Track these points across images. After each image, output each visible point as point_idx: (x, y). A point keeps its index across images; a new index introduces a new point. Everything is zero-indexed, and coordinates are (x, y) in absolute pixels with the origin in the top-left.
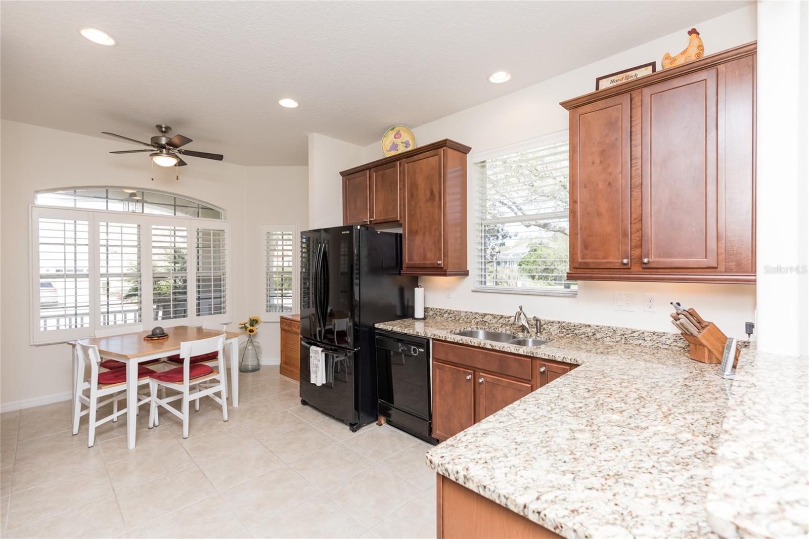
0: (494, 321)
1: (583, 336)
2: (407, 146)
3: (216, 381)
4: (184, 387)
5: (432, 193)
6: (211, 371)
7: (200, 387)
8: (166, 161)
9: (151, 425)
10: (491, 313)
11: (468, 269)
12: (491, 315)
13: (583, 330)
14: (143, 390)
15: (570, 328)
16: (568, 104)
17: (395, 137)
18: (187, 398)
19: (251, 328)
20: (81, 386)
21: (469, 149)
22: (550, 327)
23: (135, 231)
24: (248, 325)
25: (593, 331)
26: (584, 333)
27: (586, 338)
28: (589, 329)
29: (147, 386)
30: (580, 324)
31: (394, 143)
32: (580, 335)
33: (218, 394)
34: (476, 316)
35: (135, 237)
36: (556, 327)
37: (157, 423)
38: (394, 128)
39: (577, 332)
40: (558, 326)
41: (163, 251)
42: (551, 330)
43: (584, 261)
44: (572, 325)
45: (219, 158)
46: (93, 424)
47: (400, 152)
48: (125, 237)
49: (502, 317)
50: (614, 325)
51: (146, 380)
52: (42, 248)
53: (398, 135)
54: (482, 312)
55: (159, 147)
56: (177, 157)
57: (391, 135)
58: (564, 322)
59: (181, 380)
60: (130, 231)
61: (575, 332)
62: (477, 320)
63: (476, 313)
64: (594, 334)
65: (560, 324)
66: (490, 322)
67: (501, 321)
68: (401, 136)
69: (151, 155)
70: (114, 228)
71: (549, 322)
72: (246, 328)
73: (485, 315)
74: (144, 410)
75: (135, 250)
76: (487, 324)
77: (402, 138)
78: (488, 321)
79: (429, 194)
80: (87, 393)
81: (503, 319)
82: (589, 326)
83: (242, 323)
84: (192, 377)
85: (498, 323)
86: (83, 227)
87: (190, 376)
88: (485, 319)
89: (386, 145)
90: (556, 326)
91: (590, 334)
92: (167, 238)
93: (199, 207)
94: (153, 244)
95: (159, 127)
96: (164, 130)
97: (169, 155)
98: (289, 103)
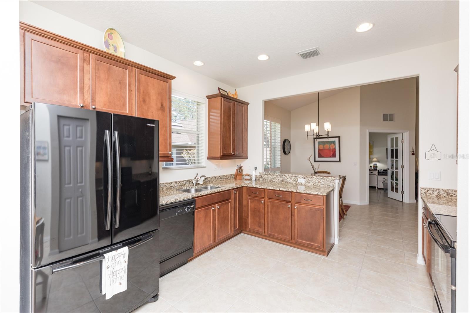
0: (176, 185)
5: (162, 105)
10: (174, 181)
12: (175, 182)
28: (210, 179)
31: (107, 40)
34: (166, 185)
39: (207, 181)
49: (180, 182)
50: (215, 175)
54: (169, 181)
62: (167, 187)
63: (166, 183)
66: (174, 186)
67: (180, 184)
73: (172, 183)
76: (172, 188)
78: (173, 186)
79: (160, 106)
81: (181, 183)
85: (178, 186)
88: (171, 186)
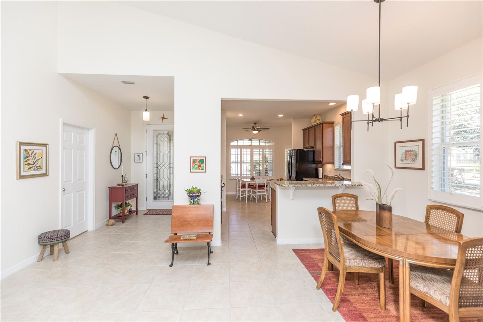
2: (319, 120)
3: (265, 192)
4: (257, 191)
6: (263, 189)
7: (260, 192)
8: (255, 132)
9: (251, 200)
14: (249, 191)
18: (258, 194)
20: (238, 189)
21: (334, 122)
29: (250, 190)
31: (315, 120)
33: (265, 195)
35: (250, 152)
37: (252, 200)
38: (314, 115)
41: (257, 156)
43: (344, 158)
45: (269, 129)
46: (241, 197)
47: (317, 123)
48: (247, 152)
51: (250, 189)
52: (232, 156)
53: (316, 117)
55: (254, 129)
56: (258, 131)
57: (314, 117)
59: (256, 189)
60: (248, 151)
69: (253, 131)
70: (245, 150)
74: (249, 196)
75: (249, 156)
79: (319, 138)
80: (239, 190)
83: (277, 179)
84: (258, 189)
86: (239, 150)
89: (313, 121)
92: (257, 152)
93: (266, 142)
94: (254, 154)
95: (254, 123)
96: (255, 124)
97: (256, 130)
98: (281, 116)
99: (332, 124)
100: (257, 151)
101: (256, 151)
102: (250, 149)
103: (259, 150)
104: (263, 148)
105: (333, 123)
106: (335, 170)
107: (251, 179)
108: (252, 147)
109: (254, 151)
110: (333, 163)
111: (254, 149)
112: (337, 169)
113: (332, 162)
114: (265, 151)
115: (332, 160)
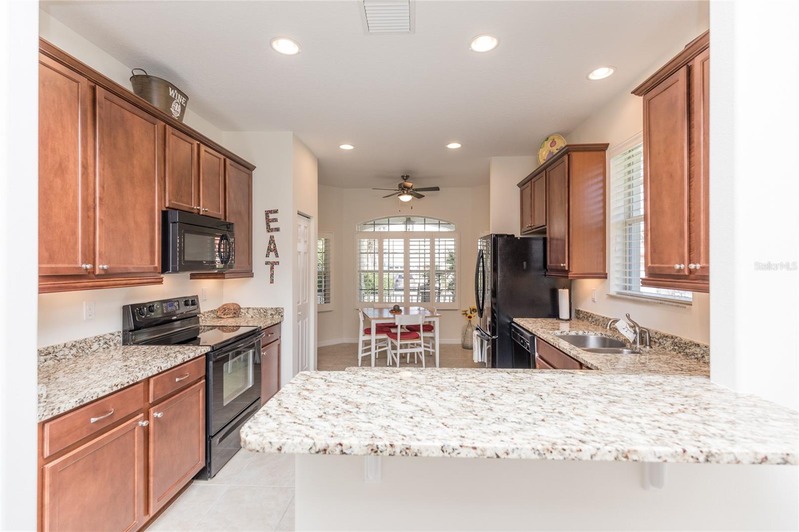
1: (693, 357)
4: (398, 343)
6: (418, 337)
7: (406, 346)
8: (406, 198)
11: (607, 272)
13: (693, 349)
15: (682, 345)
16: (638, 92)
17: (551, 146)
18: (399, 351)
19: (471, 315)
21: (609, 145)
22: (665, 342)
23: (403, 243)
24: (468, 312)
25: (702, 352)
26: (693, 354)
27: (696, 360)
30: (691, 342)
31: (550, 151)
32: (690, 356)
33: (421, 353)
35: (403, 247)
36: (669, 343)
38: (548, 138)
40: (671, 342)
41: (418, 256)
42: (666, 345)
43: (653, 265)
44: (683, 342)
45: (437, 189)
48: (397, 248)
52: (362, 256)
53: (553, 143)
55: (403, 189)
56: (411, 194)
57: (548, 144)
58: (676, 338)
59: (396, 339)
60: (399, 244)
61: (686, 351)
63: (609, 319)
64: (703, 357)
65: (673, 340)
68: (556, 144)
69: (399, 195)
70: (392, 242)
71: (664, 336)
72: (467, 314)
75: (402, 255)
77: (557, 144)
82: (698, 345)
84: (402, 339)
86: (377, 242)
87: (400, 338)
89: (543, 155)
90: (670, 341)
91: (699, 356)
92: (417, 247)
93: (439, 224)
94: (411, 251)
95: (403, 177)
96: (406, 178)
97: (408, 194)
98: (454, 146)
99: (602, 153)
100: (417, 243)
101: (414, 244)
102: (403, 240)
103: (425, 241)
104: (432, 236)
105: (603, 148)
106: (611, 297)
107: (391, 312)
108: (407, 236)
109: (411, 243)
110: (604, 276)
111: (411, 240)
112: (619, 293)
113: (602, 271)
114: (437, 243)
115: (602, 267)
